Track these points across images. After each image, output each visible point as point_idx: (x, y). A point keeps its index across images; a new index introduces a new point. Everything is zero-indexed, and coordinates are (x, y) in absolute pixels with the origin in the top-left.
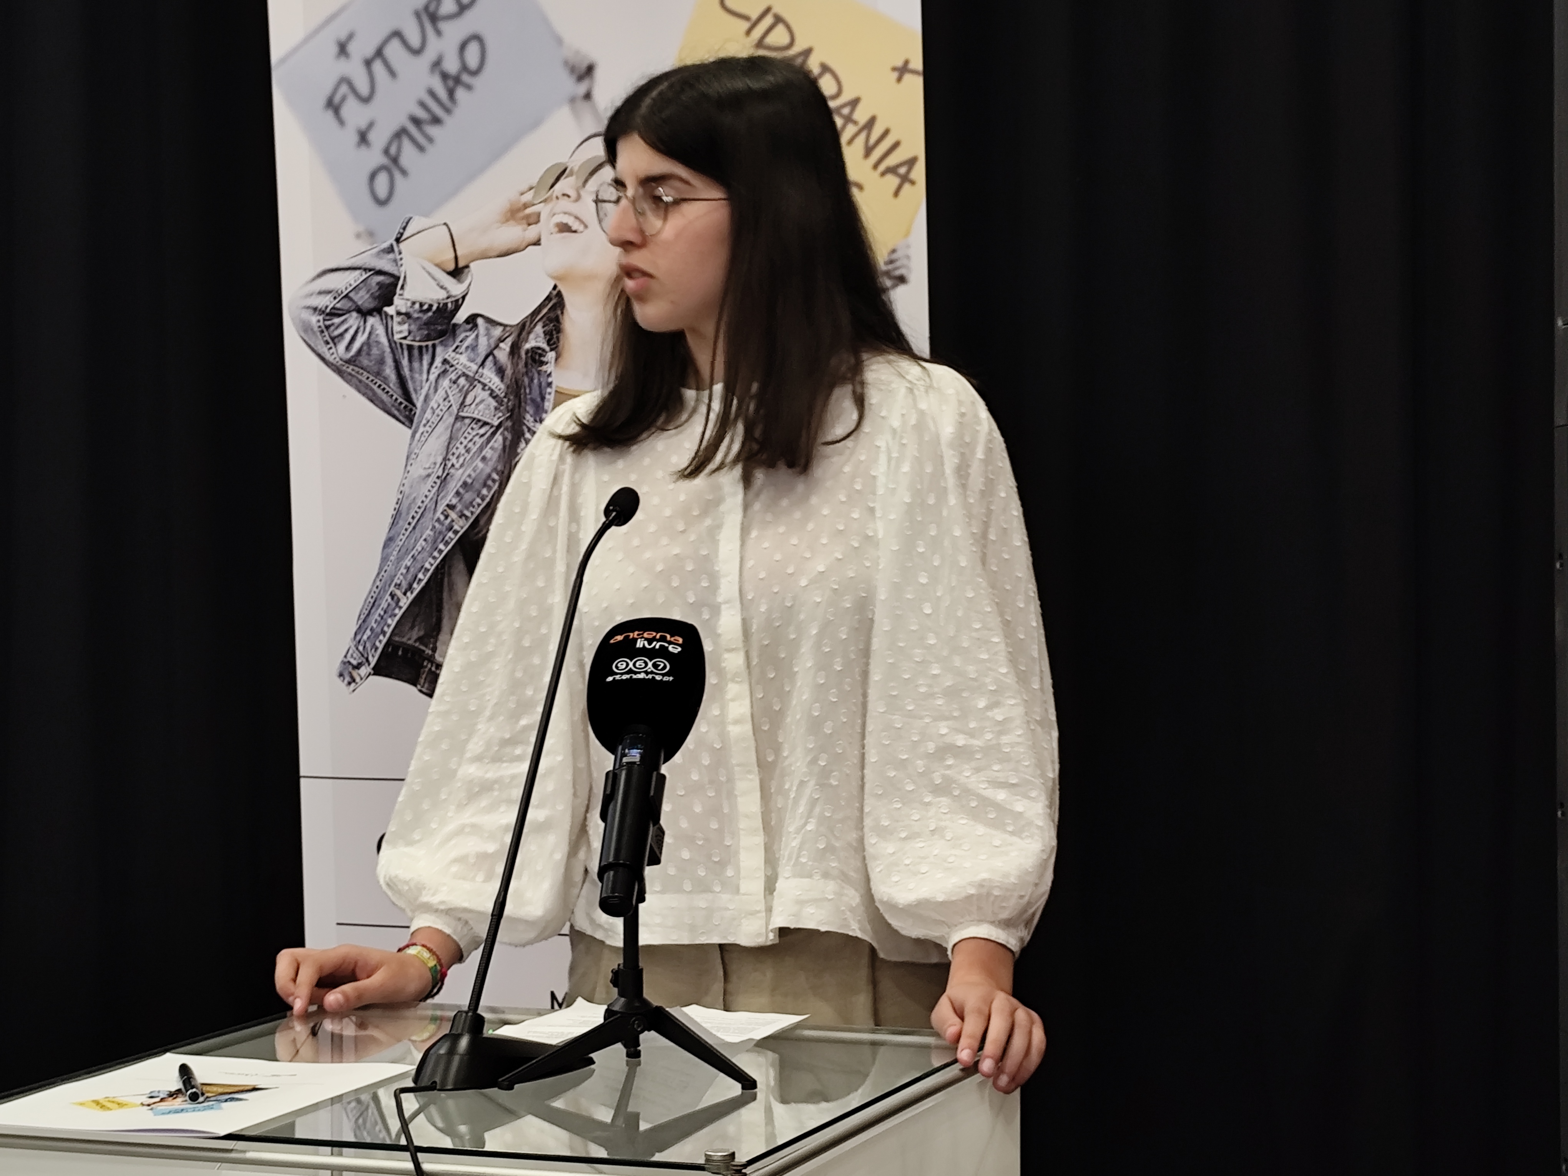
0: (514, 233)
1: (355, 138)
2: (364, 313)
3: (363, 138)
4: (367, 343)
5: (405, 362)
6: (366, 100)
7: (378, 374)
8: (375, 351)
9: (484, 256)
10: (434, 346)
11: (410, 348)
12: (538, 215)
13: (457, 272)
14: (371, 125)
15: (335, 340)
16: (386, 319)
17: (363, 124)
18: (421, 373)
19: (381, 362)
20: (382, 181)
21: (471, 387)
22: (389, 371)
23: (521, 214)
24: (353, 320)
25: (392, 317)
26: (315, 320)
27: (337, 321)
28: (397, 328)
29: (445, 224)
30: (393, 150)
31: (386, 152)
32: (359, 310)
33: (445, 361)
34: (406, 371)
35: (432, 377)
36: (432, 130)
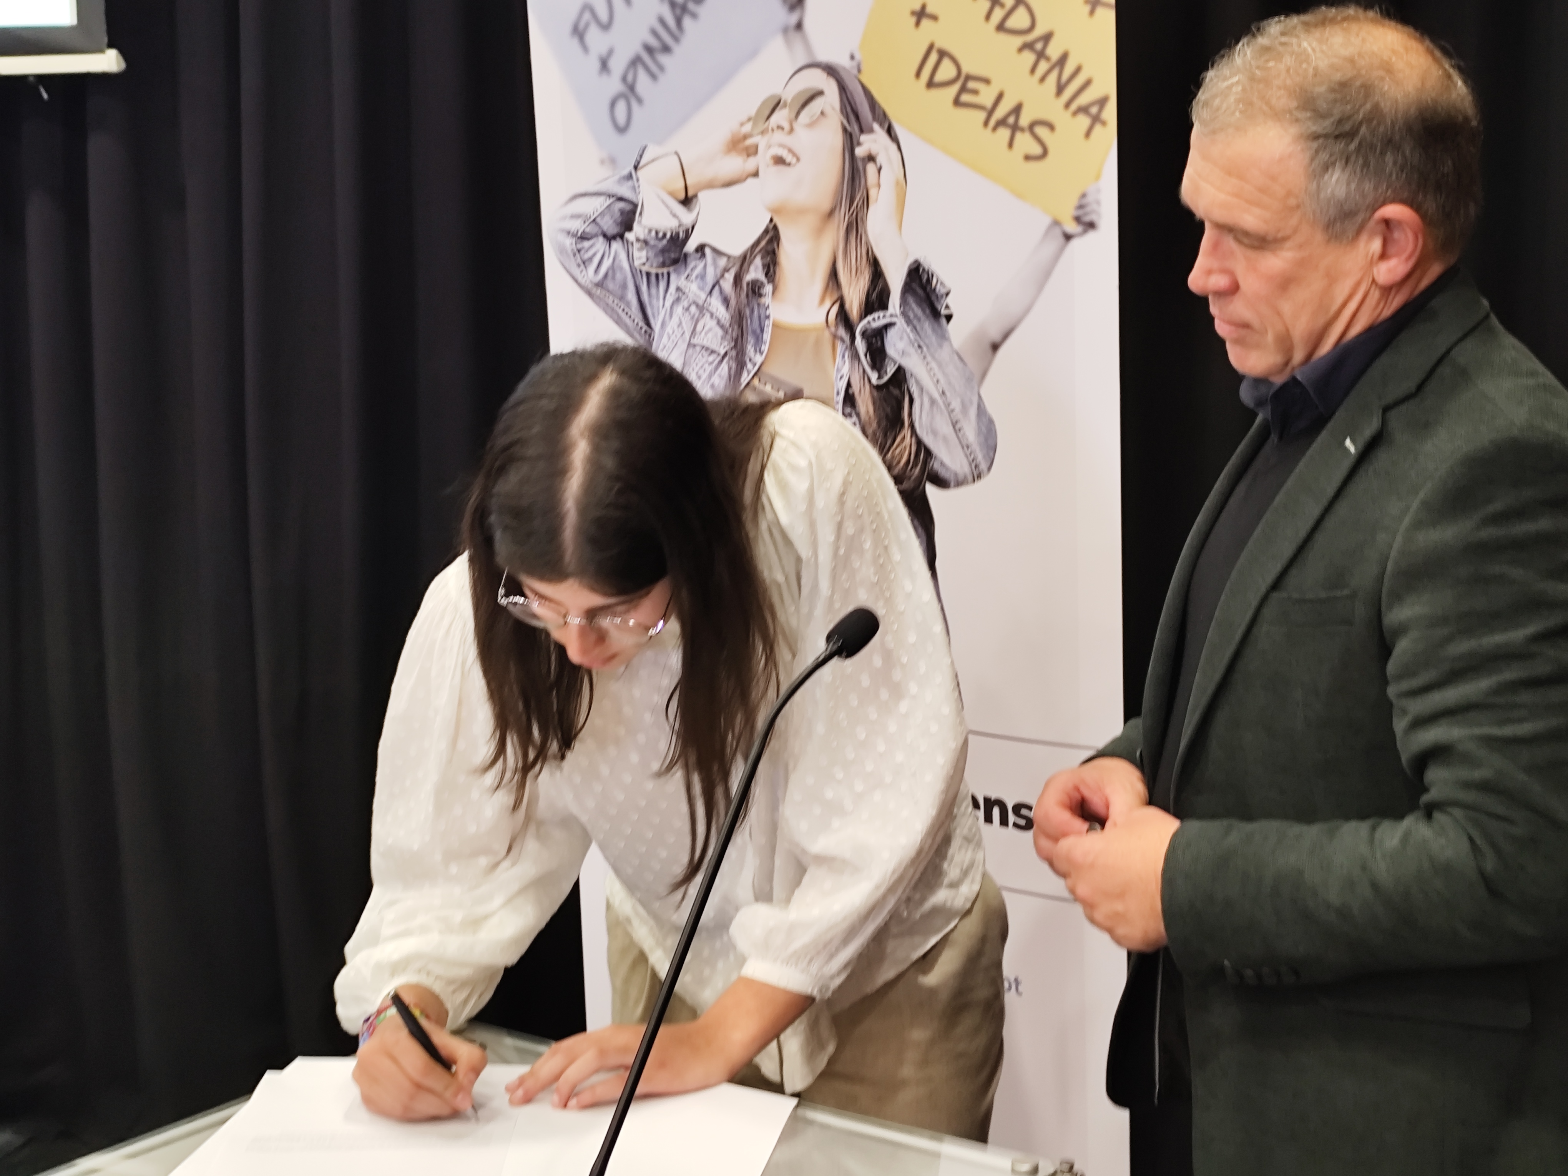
0: (735, 164)
1: (597, 65)
2: (609, 238)
3: (604, 65)
4: (612, 267)
5: (644, 288)
6: (606, 27)
7: (622, 298)
8: (619, 276)
9: (710, 185)
10: (669, 274)
11: (648, 274)
12: (757, 147)
13: (687, 201)
14: (611, 52)
15: (585, 263)
16: (627, 244)
17: (604, 51)
18: (658, 298)
19: (624, 286)
20: (621, 107)
21: (701, 315)
22: (631, 296)
23: (741, 146)
24: (600, 244)
25: (632, 244)
26: (569, 243)
27: (586, 244)
28: (636, 254)
29: (677, 153)
30: (630, 78)
31: (624, 79)
32: (605, 236)
33: (678, 289)
34: (645, 297)
35: (668, 303)
36: (663, 59)
